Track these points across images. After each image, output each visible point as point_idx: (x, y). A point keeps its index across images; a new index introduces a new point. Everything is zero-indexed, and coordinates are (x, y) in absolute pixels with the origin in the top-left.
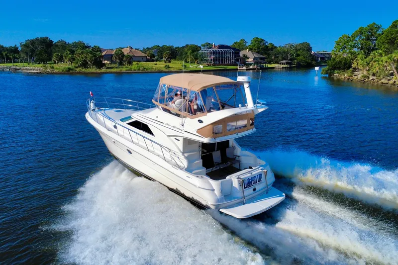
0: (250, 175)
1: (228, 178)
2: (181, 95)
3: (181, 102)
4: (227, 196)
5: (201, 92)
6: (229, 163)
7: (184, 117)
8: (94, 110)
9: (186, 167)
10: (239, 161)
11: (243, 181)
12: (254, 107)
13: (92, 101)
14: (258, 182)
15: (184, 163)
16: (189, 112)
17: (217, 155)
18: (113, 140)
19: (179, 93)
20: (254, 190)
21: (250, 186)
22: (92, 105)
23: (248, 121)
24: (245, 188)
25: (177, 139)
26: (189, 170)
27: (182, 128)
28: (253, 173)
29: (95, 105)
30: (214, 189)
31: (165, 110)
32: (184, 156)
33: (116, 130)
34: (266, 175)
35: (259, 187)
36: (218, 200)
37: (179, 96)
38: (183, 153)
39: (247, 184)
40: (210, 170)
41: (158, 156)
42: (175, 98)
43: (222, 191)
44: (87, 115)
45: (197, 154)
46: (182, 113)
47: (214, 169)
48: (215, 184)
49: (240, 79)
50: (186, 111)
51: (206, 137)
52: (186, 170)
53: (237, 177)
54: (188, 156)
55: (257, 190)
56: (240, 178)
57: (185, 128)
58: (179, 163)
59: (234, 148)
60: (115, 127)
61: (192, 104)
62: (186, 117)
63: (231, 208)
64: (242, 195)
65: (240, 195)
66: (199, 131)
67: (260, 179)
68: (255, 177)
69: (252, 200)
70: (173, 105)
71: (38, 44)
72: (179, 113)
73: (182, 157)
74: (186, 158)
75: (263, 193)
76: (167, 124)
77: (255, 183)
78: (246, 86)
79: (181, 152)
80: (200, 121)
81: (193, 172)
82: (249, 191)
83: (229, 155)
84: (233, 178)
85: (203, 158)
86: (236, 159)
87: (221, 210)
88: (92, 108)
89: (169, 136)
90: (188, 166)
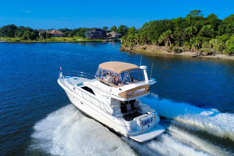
0: (146, 118)
1: (134, 119)
2: (110, 74)
3: (110, 78)
4: (134, 130)
5: (121, 74)
6: (136, 111)
7: (111, 86)
8: (62, 78)
9: (112, 113)
10: (141, 109)
11: (143, 122)
12: (149, 82)
13: (61, 73)
14: (150, 122)
15: (111, 111)
16: (114, 84)
17: (129, 107)
18: (73, 96)
19: (109, 73)
20: (149, 126)
21: (146, 124)
22: (61, 75)
23: (146, 89)
24: (143, 125)
25: (107, 98)
26: (114, 115)
27: (110, 92)
28: (148, 117)
29: (63, 75)
30: (127, 126)
31: (101, 82)
32: (111, 107)
33: (74, 90)
34: (155, 118)
35: (151, 124)
36: (129, 132)
37: (109, 75)
38: (111, 105)
39: (144, 123)
40: (125, 114)
41: (97, 106)
42: (107, 75)
43: (131, 127)
44: (58, 80)
45: (118, 106)
46: (111, 84)
47: (128, 113)
48: (127, 123)
49: (142, 67)
50: (112, 83)
51: (123, 98)
52: (112, 115)
53: (139, 119)
54: (114, 107)
55: (150, 126)
56: (141, 120)
57: (112, 92)
58: (108, 111)
59: (138, 102)
60: (74, 89)
61: (116, 78)
62: (112, 87)
63: (136, 136)
64: (142, 129)
65: (141, 129)
66: (119, 94)
67: (152, 120)
68: (149, 119)
69: (147, 131)
70: (106, 79)
71: (9, 28)
72: (109, 84)
73: (110, 108)
74: (112, 108)
75: (153, 128)
76: (102, 90)
77: (149, 122)
78: (145, 71)
79: (110, 105)
80: (120, 89)
81: (116, 116)
82: (146, 127)
83: (135, 106)
84: (137, 120)
85: (121, 108)
86: (139, 108)
87: (130, 137)
88: (61, 77)
89: (103, 96)
90: (113, 113)
